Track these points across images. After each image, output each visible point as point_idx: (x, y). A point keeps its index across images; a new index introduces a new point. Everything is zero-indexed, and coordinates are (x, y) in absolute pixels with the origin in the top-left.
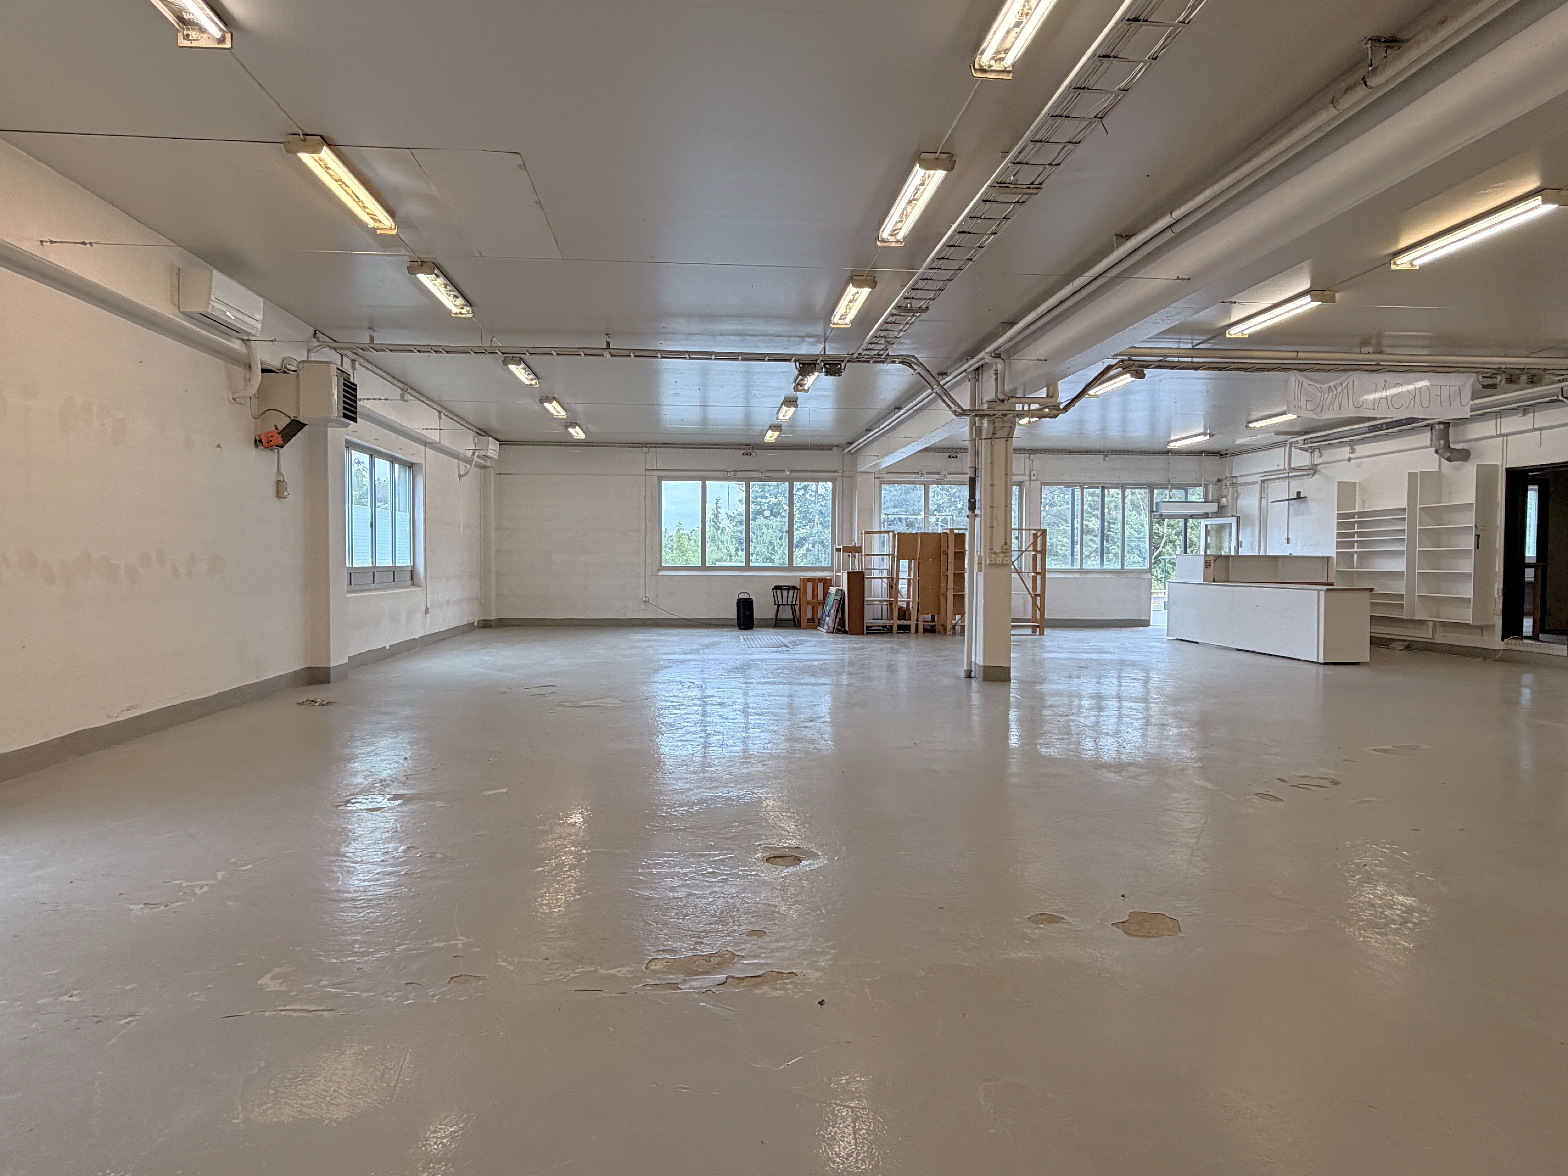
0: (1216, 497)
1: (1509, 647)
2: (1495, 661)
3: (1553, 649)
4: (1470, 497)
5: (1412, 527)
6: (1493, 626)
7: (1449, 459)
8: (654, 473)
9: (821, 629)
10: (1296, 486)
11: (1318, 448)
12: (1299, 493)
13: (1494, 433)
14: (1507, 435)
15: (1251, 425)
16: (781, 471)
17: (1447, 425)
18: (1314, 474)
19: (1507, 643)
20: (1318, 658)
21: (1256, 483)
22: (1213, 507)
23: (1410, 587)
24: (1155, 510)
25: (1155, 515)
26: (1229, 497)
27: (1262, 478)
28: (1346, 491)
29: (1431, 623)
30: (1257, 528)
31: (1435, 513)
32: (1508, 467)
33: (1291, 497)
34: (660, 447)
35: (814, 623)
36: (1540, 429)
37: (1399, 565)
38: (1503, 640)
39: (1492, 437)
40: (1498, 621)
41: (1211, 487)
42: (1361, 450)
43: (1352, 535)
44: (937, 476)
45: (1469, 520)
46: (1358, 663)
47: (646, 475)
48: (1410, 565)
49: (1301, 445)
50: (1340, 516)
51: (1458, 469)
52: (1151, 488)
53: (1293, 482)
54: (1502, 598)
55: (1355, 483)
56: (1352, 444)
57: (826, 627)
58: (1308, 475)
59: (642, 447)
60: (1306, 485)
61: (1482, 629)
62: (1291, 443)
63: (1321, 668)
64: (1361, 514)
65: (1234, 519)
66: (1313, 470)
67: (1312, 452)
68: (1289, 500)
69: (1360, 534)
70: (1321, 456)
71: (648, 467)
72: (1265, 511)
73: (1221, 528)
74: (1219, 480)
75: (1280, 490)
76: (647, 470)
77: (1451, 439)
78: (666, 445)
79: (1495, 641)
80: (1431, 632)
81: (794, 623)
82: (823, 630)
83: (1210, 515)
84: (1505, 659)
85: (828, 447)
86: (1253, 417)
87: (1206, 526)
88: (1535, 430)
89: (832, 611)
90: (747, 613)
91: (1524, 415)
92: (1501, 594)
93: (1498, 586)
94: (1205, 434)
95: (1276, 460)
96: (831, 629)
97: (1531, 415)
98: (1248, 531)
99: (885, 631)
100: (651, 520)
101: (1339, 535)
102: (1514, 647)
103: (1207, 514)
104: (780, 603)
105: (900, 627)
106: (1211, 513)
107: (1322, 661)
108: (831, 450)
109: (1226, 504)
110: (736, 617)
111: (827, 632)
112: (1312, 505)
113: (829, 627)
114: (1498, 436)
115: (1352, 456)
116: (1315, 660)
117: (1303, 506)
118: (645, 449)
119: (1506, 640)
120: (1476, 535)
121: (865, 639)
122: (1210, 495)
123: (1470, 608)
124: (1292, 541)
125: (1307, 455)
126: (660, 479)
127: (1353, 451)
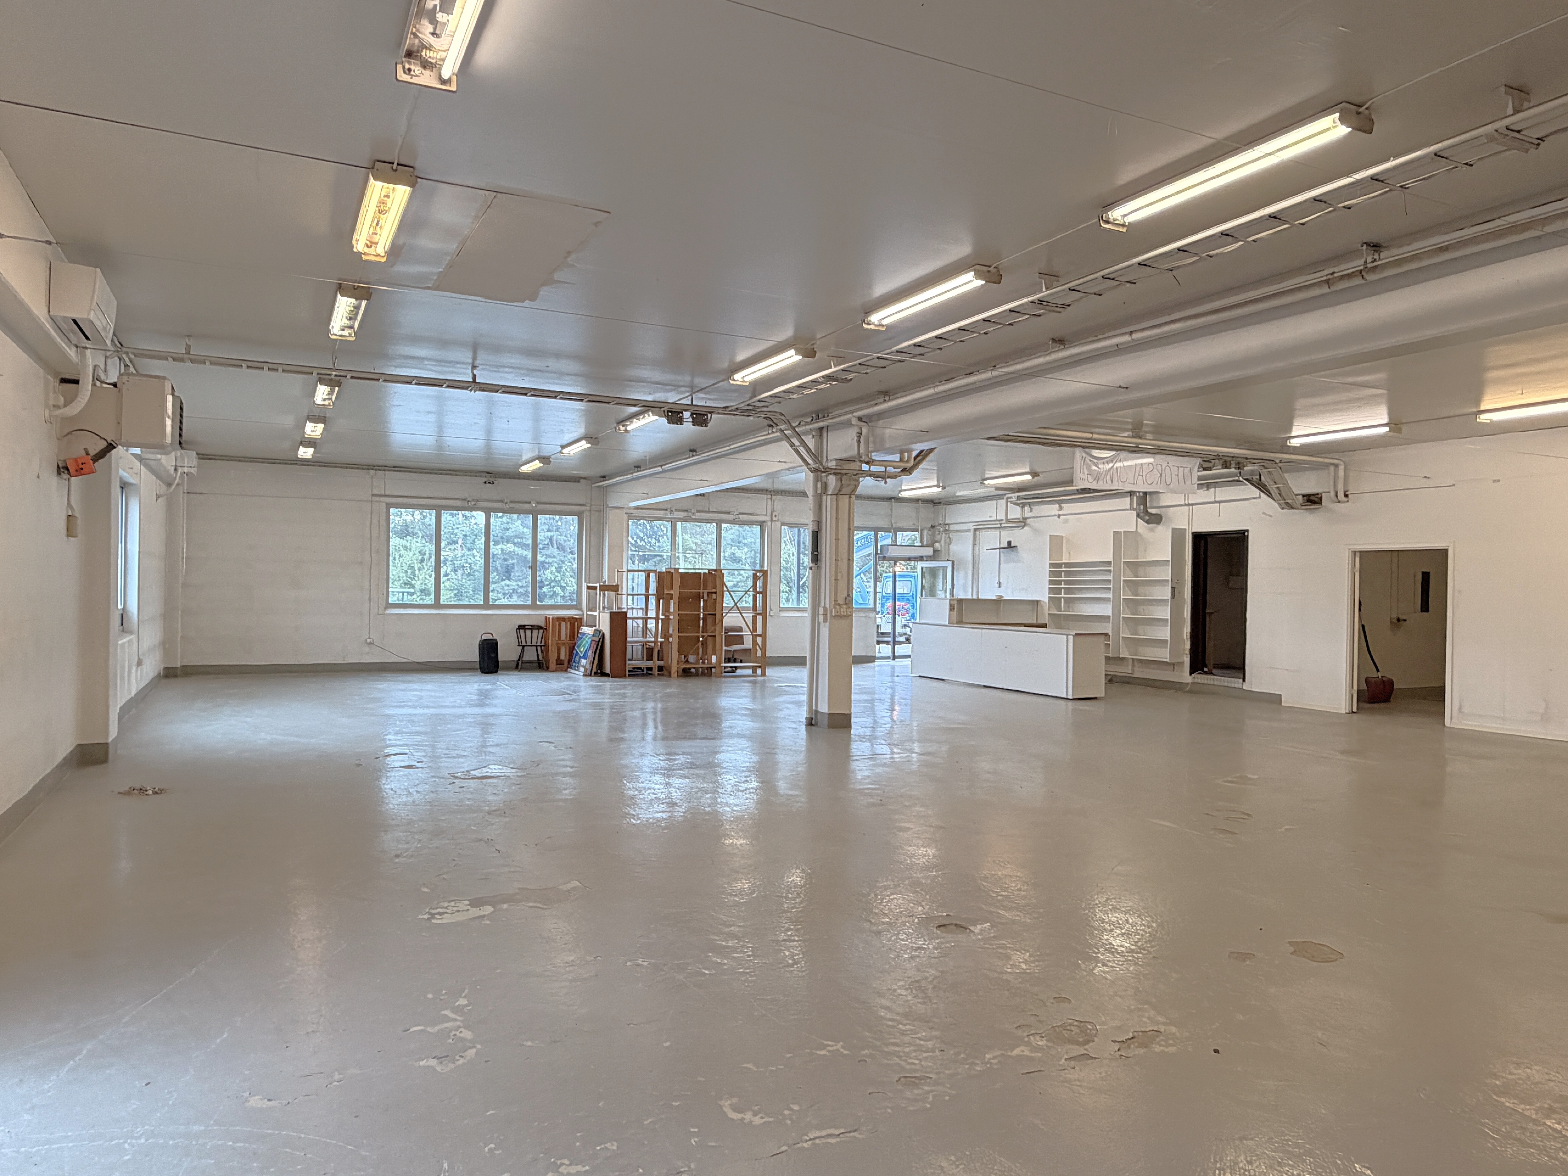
0: (930, 542)
1: (1196, 681)
2: (1185, 692)
3: (1231, 682)
4: (1166, 555)
5: (1117, 579)
6: (1183, 663)
7: (1147, 522)
8: (382, 499)
9: (573, 671)
10: (1006, 536)
11: (1029, 504)
12: (1009, 543)
13: (1183, 503)
14: (1192, 505)
15: (986, 482)
16: (526, 502)
17: (1145, 493)
18: (1024, 527)
19: (1194, 678)
20: (1067, 694)
21: (969, 531)
22: (929, 551)
23: (1117, 630)
24: (879, 552)
25: (879, 557)
26: (942, 542)
27: (975, 527)
28: (1056, 542)
29: (1130, 661)
30: (970, 573)
31: (1135, 566)
32: (1194, 530)
33: (1002, 546)
34: (389, 470)
35: (566, 664)
36: (1220, 502)
37: (1106, 610)
38: (1191, 674)
39: (1181, 505)
40: (1187, 660)
41: (925, 533)
42: (1068, 508)
43: (1059, 583)
44: (685, 514)
45: (1166, 574)
46: (1096, 698)
47: (372, 501)
48: (1116, 610)
49: (1014, 499)
50: (1052, 565)
51: (1152, 530)
52: (876, 530)
53: (1004, 533)
54: (1189, 640)
55: (1062, 537)
56: (1060, 503)
57: (582, 669)
58: (1018, 527)
59: (368, 469)
60: (1017, 536)
61: (1173, 666)
62: (1008, 498)
63: (1070, 703)
64: (1068, 565)
65: (949, 564)
66: (1023, 522)
67: (1022, 507)
68: (1000, 548)
69: (1067, 582)
70: (1031, 511)
71: (376, 492)
72: (977, 559)
73: (933, 572)
74: (933, 527)
75: (992, 539)
76: (373, 495)
77: (1148, 505)
78: (396, 468)
79: (1185, 676)
80: (1130, 667)
81: (541, 666)
82: (578, 673)
83: (925, 559)
84: (1194, 691)
85: (576, 480)
86: (987, 476)
87: (922, 568)
88: (1216, 502)
89: (590, 653)
90: (493, 655)
91: (1208, 489)
92: (1189, 637)
93: (1187, 629)
94: (938, 486)
95: (991, 511)
96: (589, 672)
97: (1212, 490)
98: (962, 573)
99: (646, 673)
100: (378, 552)
101: (1051, 582)
102: (1199, 681)
103: (922, 557)
104: (524, 644)
105: (661, 668)
106: (926, 556)
107: (1070, 697)
108: (578, 481)
109: (939, 549)
110: (477, 659)
111: (585, 675)
112: (1023, 553)
113: (586, 670)
114: (1186, 505)
115: (1061, 513)
116: (1064, 696)
117: (1013, 555)
118: (372, 472)
119: (1193, 675)
120: (1172, 587)
121: (627, 682)
122: (925, 539)
123: (1167, 648)
124: (1002, 585)
125: (1019, 509)
126: (389, 506)
127: (1061, 509)
